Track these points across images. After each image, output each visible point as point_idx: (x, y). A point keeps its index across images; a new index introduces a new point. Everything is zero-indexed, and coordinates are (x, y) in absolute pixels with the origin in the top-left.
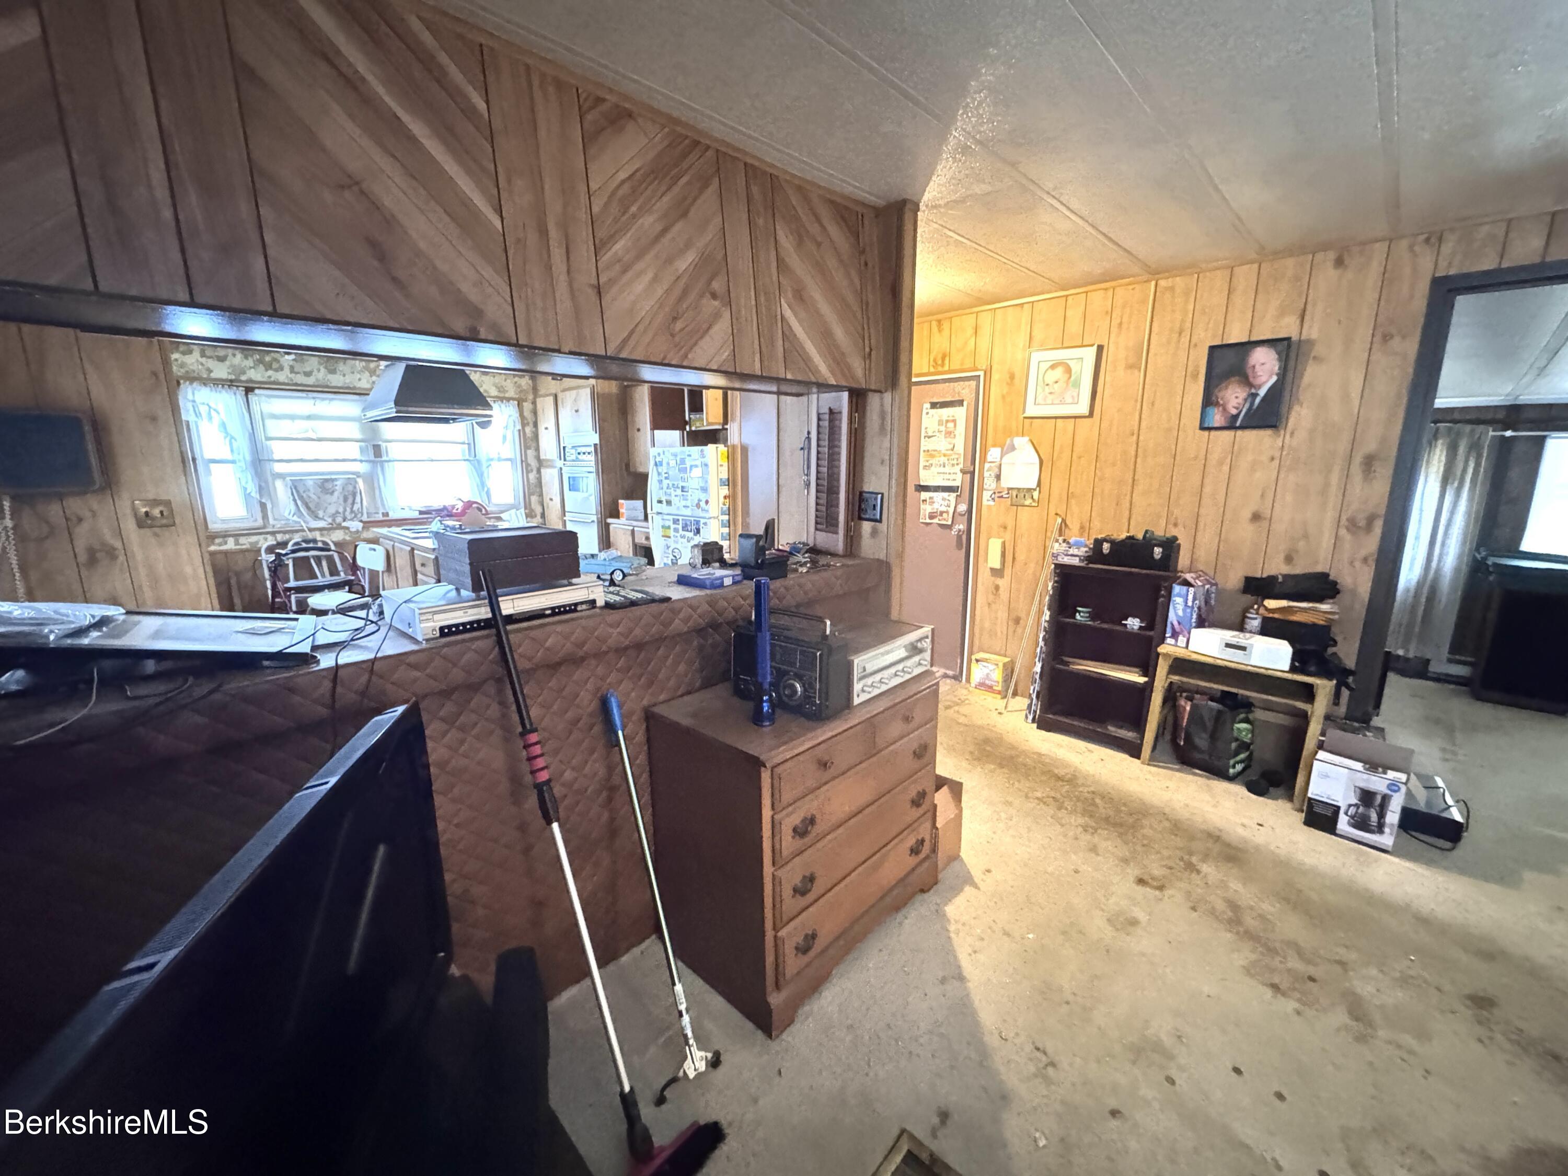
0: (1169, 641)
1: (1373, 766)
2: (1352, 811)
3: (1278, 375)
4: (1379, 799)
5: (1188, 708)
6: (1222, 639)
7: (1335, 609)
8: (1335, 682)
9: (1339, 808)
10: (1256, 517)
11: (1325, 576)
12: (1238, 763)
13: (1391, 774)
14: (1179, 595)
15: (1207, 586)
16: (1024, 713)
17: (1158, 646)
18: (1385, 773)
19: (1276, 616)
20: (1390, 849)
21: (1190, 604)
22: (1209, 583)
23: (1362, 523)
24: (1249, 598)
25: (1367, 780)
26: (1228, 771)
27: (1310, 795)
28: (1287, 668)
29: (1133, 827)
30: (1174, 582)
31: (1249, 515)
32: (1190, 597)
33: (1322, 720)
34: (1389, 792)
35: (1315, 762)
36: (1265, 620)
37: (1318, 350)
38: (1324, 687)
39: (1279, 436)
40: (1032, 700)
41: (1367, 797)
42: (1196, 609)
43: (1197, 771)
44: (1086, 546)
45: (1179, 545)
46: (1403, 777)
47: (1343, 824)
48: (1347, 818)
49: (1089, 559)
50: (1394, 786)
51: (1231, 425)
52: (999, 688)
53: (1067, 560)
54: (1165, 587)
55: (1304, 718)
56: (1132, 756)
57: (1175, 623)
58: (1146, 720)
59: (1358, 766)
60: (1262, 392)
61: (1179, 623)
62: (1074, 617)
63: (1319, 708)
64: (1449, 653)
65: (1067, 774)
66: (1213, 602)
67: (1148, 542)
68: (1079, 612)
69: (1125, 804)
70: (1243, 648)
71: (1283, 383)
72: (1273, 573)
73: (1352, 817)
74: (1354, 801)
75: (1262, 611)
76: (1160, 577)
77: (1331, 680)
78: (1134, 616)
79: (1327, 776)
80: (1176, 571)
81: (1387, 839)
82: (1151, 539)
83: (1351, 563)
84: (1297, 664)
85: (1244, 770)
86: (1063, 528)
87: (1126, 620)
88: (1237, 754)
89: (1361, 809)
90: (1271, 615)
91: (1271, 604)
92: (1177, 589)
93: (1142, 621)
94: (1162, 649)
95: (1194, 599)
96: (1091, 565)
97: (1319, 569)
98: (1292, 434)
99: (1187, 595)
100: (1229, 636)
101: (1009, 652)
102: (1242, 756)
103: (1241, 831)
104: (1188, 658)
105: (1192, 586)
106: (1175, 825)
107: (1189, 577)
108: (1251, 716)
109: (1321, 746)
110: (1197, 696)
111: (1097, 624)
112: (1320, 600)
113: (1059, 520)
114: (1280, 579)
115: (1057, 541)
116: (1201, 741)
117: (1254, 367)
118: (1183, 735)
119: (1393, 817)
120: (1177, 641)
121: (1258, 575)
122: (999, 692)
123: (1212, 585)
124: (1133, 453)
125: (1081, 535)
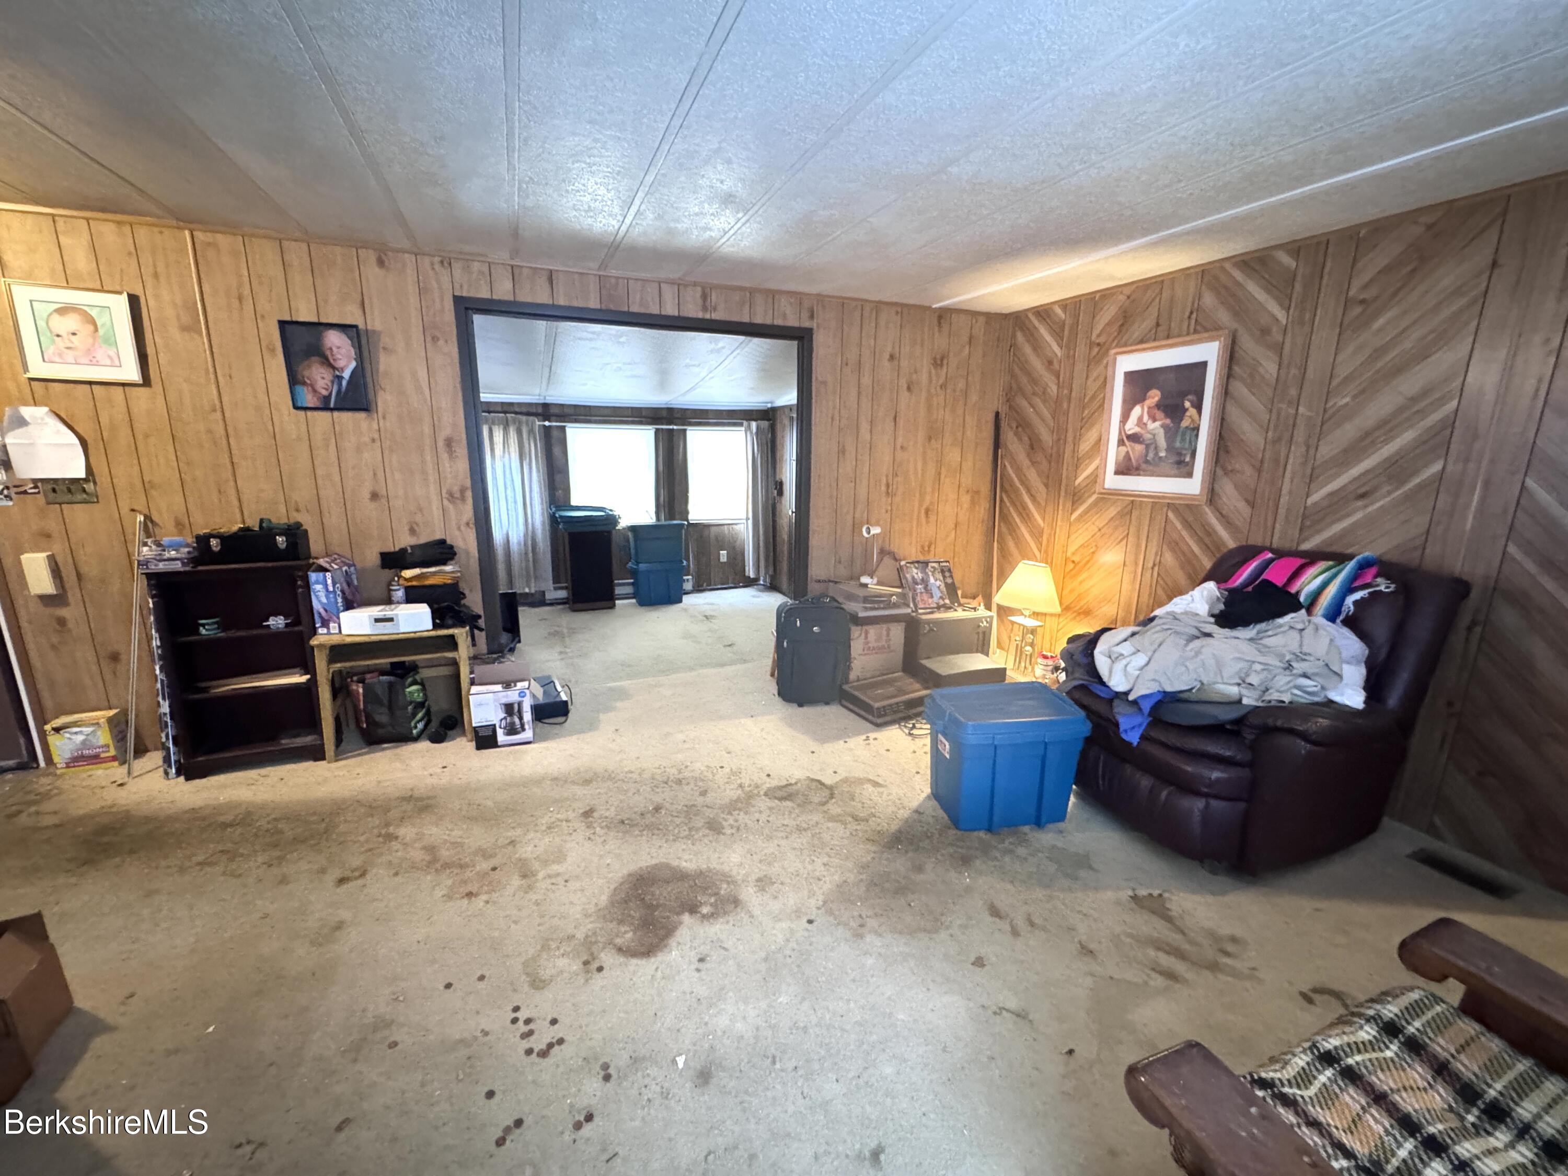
0: (320, 631)
1: (508, 685)
2: (504, 722)
3: (355, 359)
4: (516, 706)
5: (361, 690)
6: (370, 616)
7: (457, 569)
8: (468, 628)
9: (495, 725)
10: (375, 496)
11: (442, 542)
12: (418, 722)
13: (520, 685)
14: (317, 582)
15: (344, 568)
16: (162, 769)
17: (310, 638)
18: (515, 686)
19: (414, 583)
20: (532, 739)
21: (331, 589)
22: (346, 564)
23: (458, 495)
24: (388, 573)
25: (507, 696)
26: (412, 733)
27: (474, 725)
28: (430, 627)
29: (326, 831)
30: (308, 570)
31: (368, 496)
32: (329, 581)
33: (468, 662)
34: (520, 699)
35: (471, 697)
36: (407, 589)
37: (385, 341)
38: (461, 633)
39: (373, 419)
40: (169, 749)
41: (509, 709)
42: (339, 592)
43: (386, 745)
44: (187, 545)
45: (306, 531)
46: (526, 684)
47: (501, 737)
48: (502, 730)
49: (195, 560)
50: (522, 694)
51: (325, 406)
52: (112, 752)
53: (162, 567)
54: (300, 577)
55: (455, 663)
56: (316, 759)
57: (322, 611)
58: (320, 719)
59: (498, 687)
60: (347, 374)
61: (326, 610)
62: (197, 633)
63: (464, 652)
64: (554, 583)
65: (237, 816)
66: (356, 583)
67: (267, 532)
68: (203, 625)
69: (315, 813)
70: (391, 620)
71: (363, 369)
72: (402, 546)
73: (505, 728)
74: (503, 715)
75: (401, 582)
76: (291, 567)
77: (464, 627)
78: (276, 615)
79: (480, 705)
80: (309, 556)
81: (528, 734)
82: (270, 529)
83: (459, 528)
84: (438, 621)
85: (426, 726)
86: (149, 528)
87: (267, 620)
88: (414, 715)
89: (508, 719)
90: (410, 584)
91: (408, 573)
92: (313, 576)
93: (286, 618)
94: (314, 642)
95: (334, 584)
96: (200, 568)
97: (438, 536)
98: (384, 418)
99: (326, 581)
100: (377, 611)
101: (114, 701)
102: (420, 715)
103: (430, 781)
104: (343, 642)
105: (325, 570)
106: (370, 807)
107: (322, 562)
108: (418, 677)
109: (473, 682)
110: (368, 676)
111: (232, 634)
112: (445, 564)
113: (141, 518)
114: (409, 551)
115: (145, 544)
116: (382, 717)
117: (331, 349)
118: (364, 719)
119: (528, 716)
120: (328, 628)
121: (392, 550)
122: (114, 759)
123: (349, 566)
124: (223, 432)
125: (180, 533)
